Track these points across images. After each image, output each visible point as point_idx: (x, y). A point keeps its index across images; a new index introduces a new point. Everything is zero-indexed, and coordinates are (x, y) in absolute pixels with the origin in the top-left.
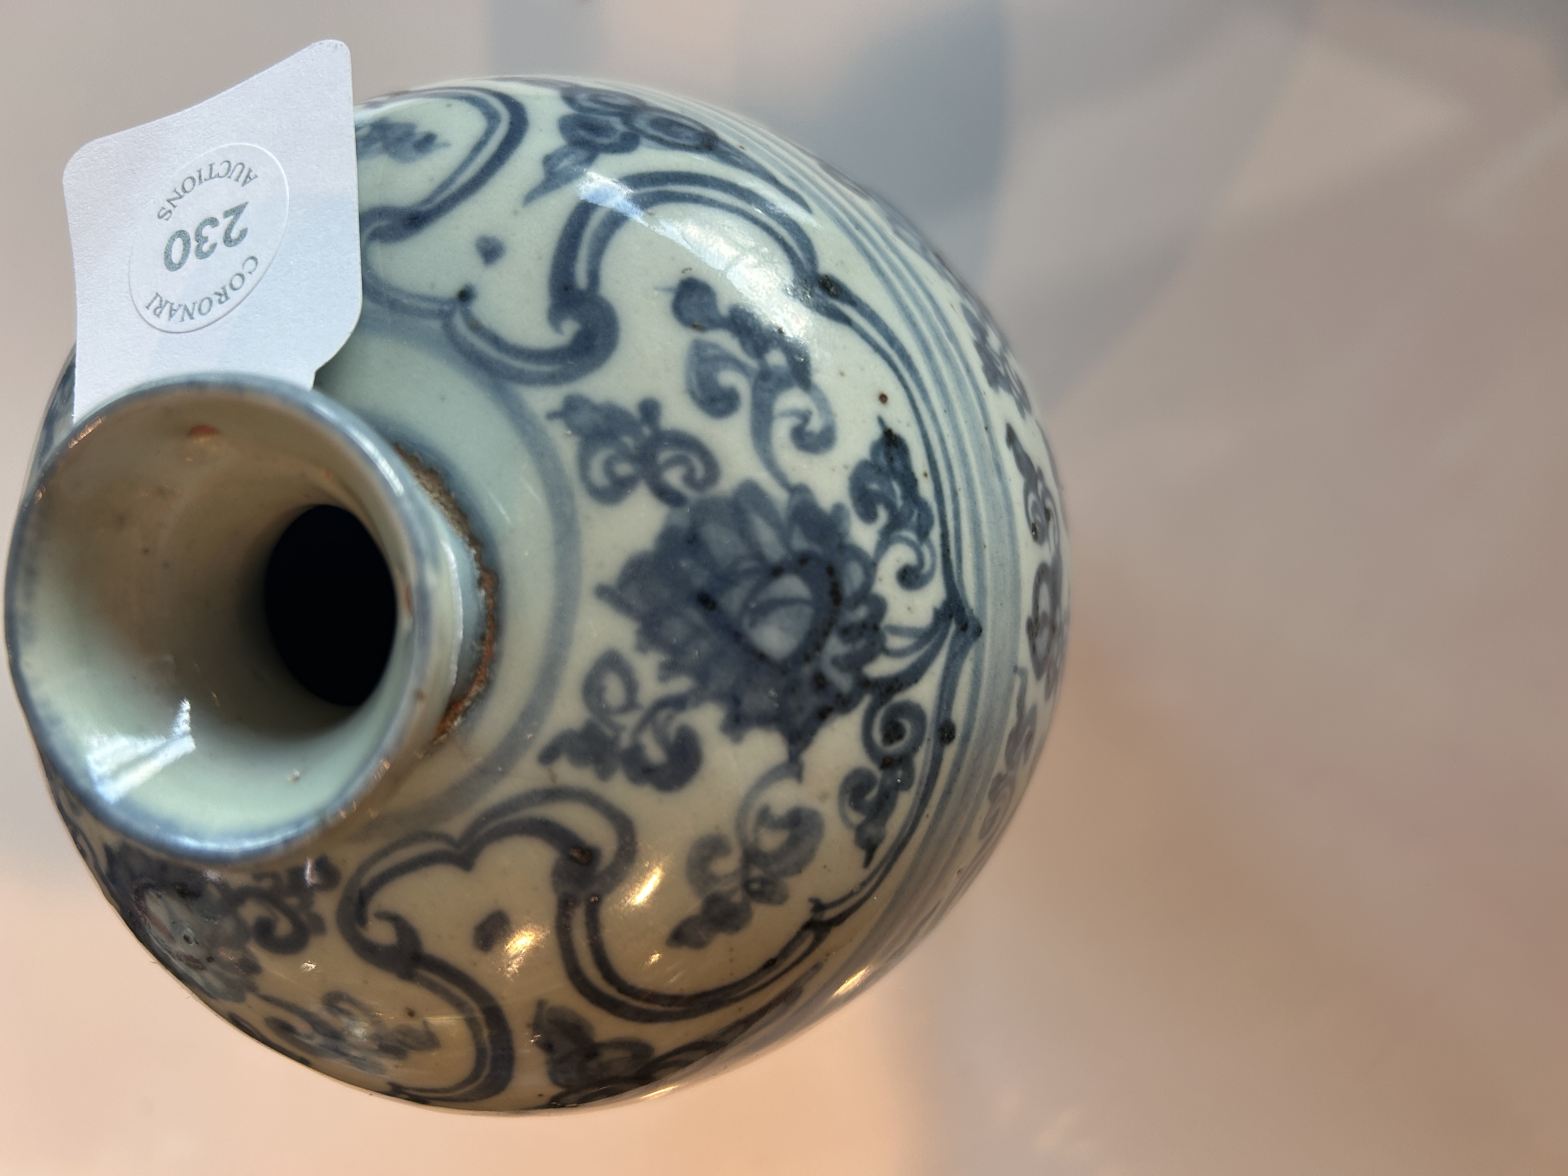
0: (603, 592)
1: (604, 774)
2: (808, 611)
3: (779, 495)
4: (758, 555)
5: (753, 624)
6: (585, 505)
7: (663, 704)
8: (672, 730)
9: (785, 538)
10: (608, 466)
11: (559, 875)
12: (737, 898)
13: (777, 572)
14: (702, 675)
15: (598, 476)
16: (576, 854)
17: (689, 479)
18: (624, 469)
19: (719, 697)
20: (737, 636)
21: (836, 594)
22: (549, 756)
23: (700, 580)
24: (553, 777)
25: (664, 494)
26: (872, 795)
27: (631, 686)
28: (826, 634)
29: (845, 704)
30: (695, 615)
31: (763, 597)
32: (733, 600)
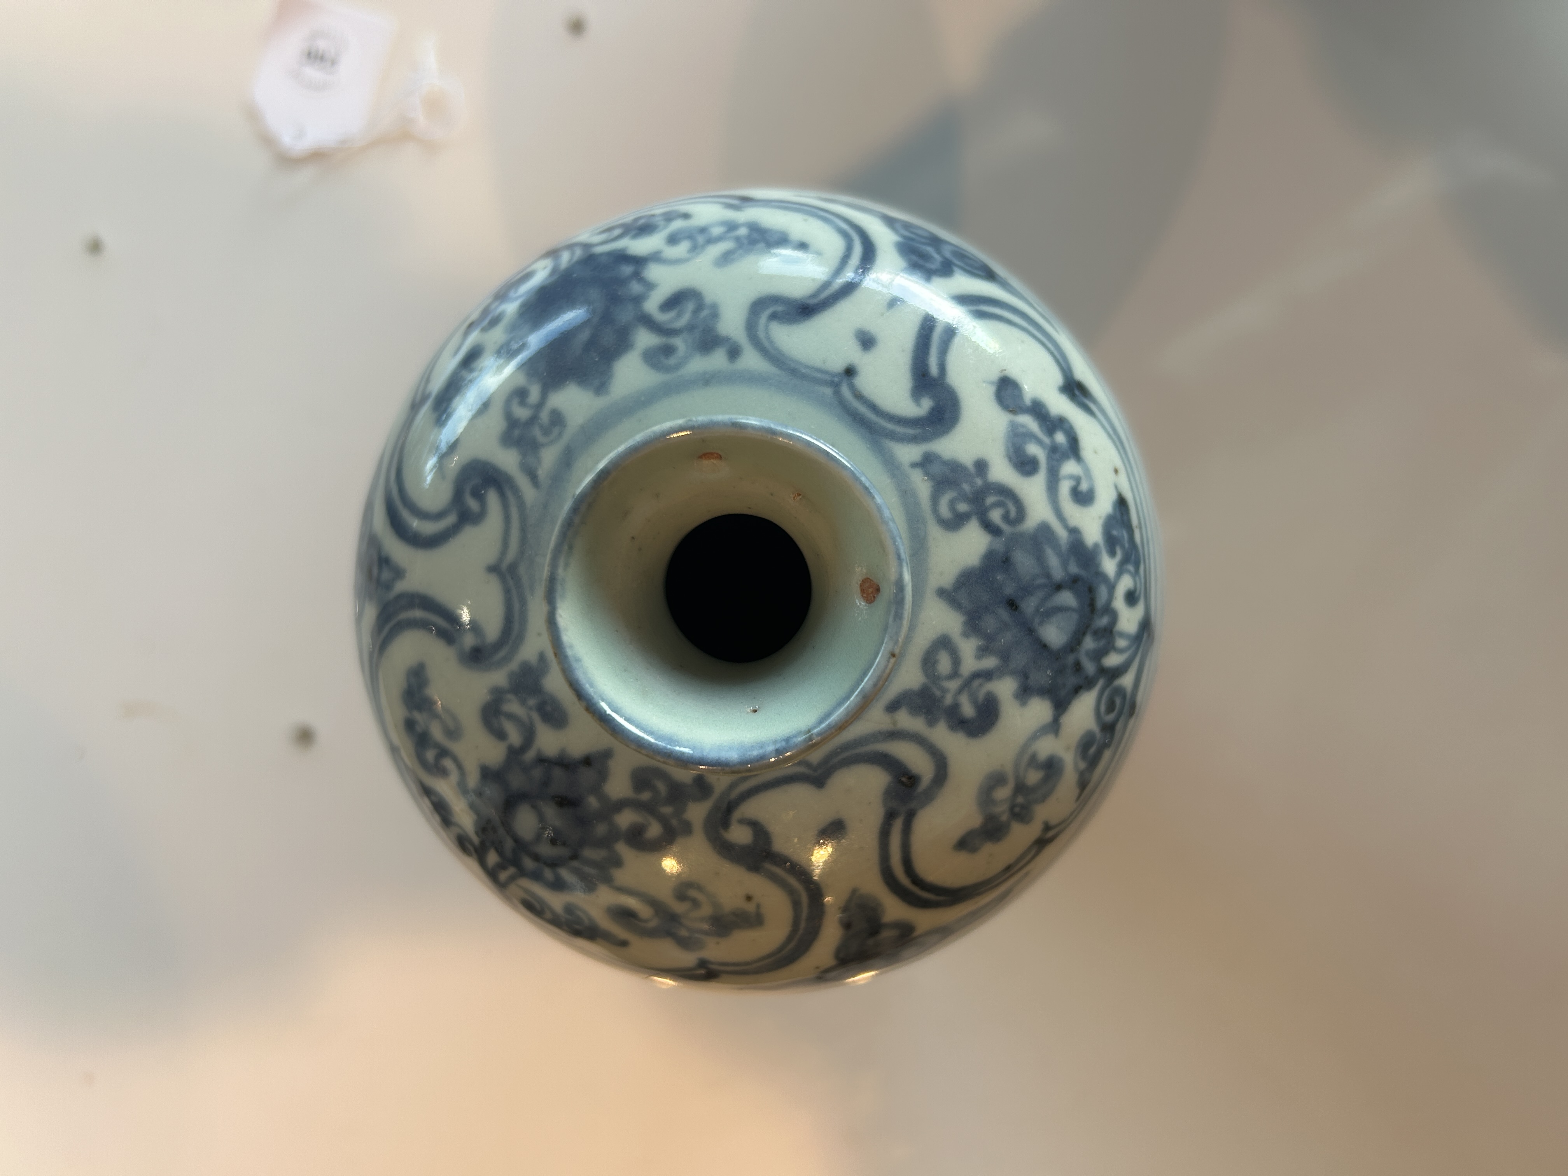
0: (942, 593)
1: (931, 722)
2: (1075, 616)
3: (1062, 534)
4: (1048, 576)
5: (1041, 623)
6: (935, 531)
7: (976, 675)
8: (981, 695)
9: (1065, 564)
10: (952, 504)
11: (889, 794)
12: (1004, 818)
13: (1059, 587)
14: (1005, 656)
15: (945, 511)
16: (904, 779)
17: (1006, 517)
18: (963, 507)
19: (1013, 673)
20: (1030, 631)
21: (1092, 605)
22: (893, 707)
23: (1009, 590)
24: (895, 723)
25: (989, 527)
26: (1092, 750)
27: (956, 661)
28: (1084, 634)
29: (1088, 684)
30: (1004, 614)
31: (1050, 604)
32: (1029, 605)
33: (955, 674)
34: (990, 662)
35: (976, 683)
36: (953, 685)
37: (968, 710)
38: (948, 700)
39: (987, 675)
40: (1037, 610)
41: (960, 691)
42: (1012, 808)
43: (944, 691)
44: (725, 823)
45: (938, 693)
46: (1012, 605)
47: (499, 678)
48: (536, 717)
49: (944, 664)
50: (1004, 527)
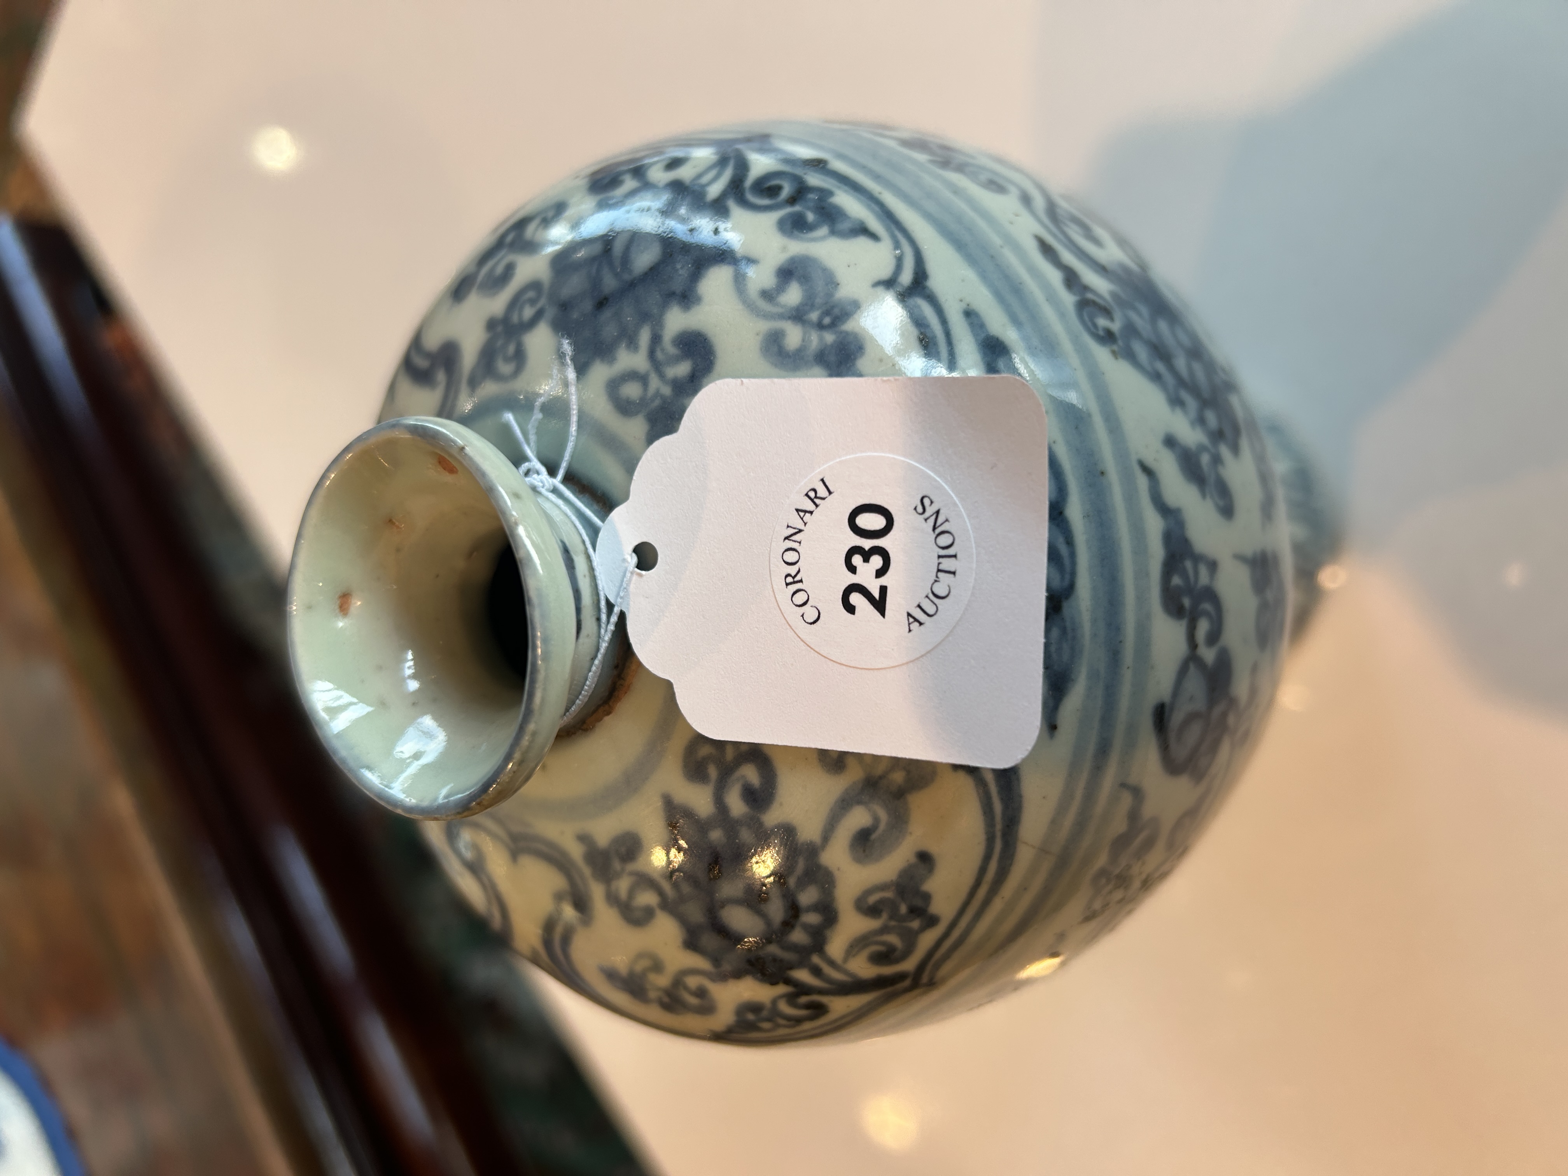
5: (630, 271)
6: (520, 383)
7: (652, 354)
8: (671, 350)
10: (507, 360)
14: (645, 317)
15: (505, 368)
17: (533, 302)
18: (511, 349)
19: (664, 308)
20: (631, 286)
25: (534, 322)
26: (812, 217)
27: (633, 376)
33: (642, 379)
34: (644, 337)
35: (659, 355)
36: (655, 383)
37: (682, 369)
39: (656, 339)
40: (616, 275)
41: (661, 376)
43: (657, 394)
45: (657, 402)
46: (602, 303)
49: (632, 390)
50: (539, 305)
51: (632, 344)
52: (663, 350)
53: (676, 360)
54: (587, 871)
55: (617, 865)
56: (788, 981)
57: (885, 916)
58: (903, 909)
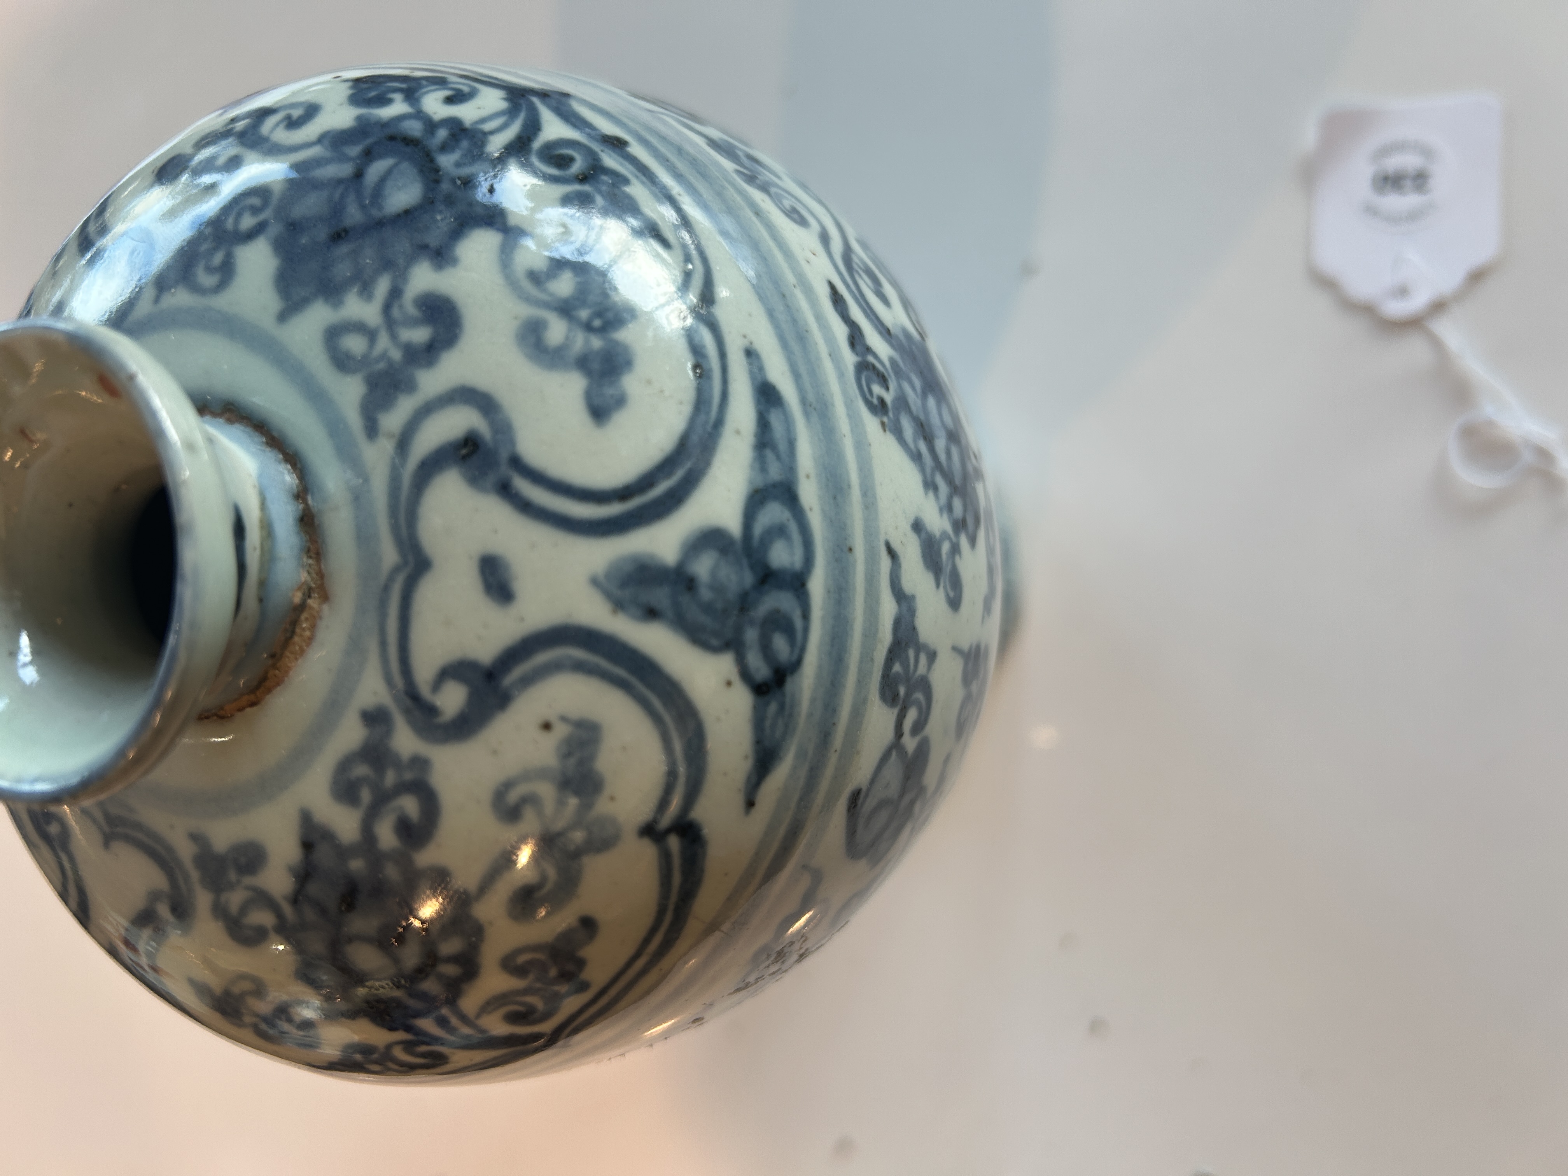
0: (283, 317)
1: (410, 387)
2: (405, 166)
3: (316, 151)
4: (340, 181)
5: (380, 208)
6: (222, 302)
7: (387, 308)
8: (412, 311)
9: (342, 158)
10: (210, 270)
11: (475, 480)
12: (596, 343)
13: (359, 175)
14: (387, 264)
15: (207, 280)
16: (464, 452)
17: (255, 211)
18: (218, 258)
19: (411, 260)
20: (380, 224)
21: (409, 141)
22: (372, 430)
23: (322, 233)
24: (390, 436)
25: (252, 235)
27: (359, 327)
28: (432, 160)
30: (343, 249)
31: (367, 192)
32: (353, 215)
33: (371, 335)
34: (383, 286)
35: (396, 312)
36: (383, 342)
37: (420, 335)
38: (396, 355)
39: (395, 293)
40: (363, 207)
41: (394, 336)
42: (588, 327)
43: (384, 356)
44: (431, 711)
45: (382, 365)
46: (339, 236)
47: (203, 900)
48: (249, 880)
49: (355, 344)
50: (262, 217)
51: (366, 291)
52: (401, 307)
53: (414, 323)
54: (195, 875)
55: (232, 876)
56: (408, 1029)
57: (531, 977)
58: (553, 972)
